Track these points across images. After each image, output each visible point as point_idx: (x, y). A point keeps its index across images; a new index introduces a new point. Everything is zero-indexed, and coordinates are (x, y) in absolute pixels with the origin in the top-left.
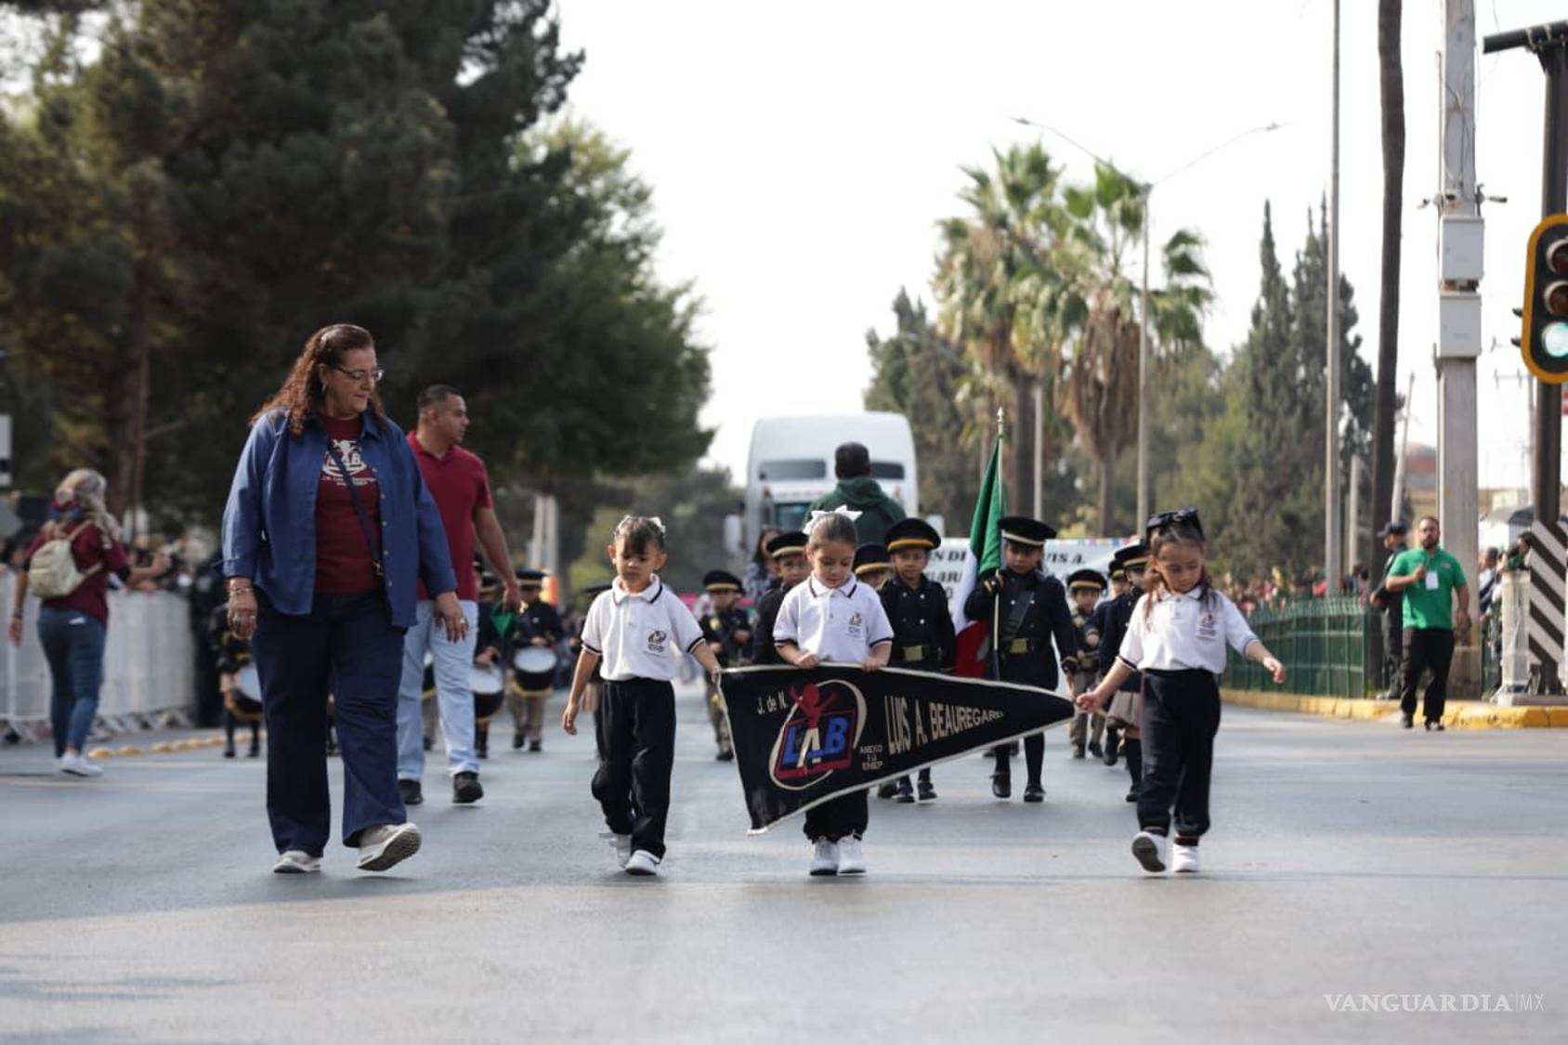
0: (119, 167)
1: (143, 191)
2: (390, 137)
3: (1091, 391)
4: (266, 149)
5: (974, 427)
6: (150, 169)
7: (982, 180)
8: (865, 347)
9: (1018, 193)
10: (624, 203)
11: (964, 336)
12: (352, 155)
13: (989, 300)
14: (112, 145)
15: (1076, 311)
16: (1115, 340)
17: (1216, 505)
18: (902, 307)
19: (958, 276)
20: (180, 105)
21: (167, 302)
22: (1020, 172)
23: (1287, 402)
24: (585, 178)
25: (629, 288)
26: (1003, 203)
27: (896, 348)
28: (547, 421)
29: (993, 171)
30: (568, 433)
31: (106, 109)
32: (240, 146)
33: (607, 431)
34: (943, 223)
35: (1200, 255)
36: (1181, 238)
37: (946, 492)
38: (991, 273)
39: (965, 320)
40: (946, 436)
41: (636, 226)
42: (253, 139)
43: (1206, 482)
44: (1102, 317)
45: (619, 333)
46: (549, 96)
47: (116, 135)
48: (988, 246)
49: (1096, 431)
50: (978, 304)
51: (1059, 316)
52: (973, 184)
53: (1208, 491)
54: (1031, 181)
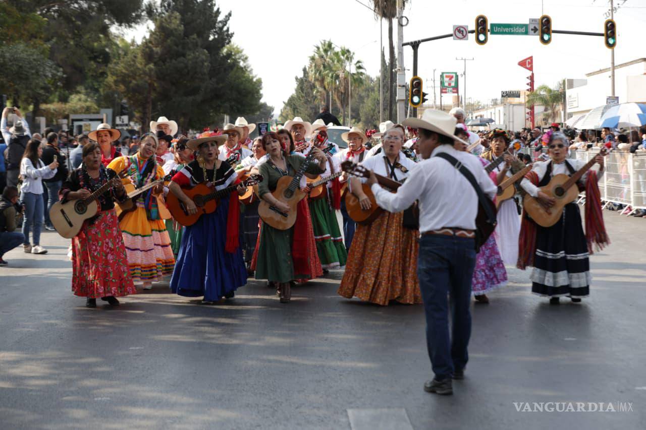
0: (146, 65)
1: (151, 70)
2: (197, 58)
3: (340, 94)
4: (174, 61)
5: (317, 99)
6: (152, 66)
7: (318, 48)
8: (295, 80)
9: (326, 51)
10: (243, 60)
11: (314, 80)
12: (190, 62)
13: (320, 73)
14: (144, 60)
15: (337, 77)
16: (345, 83)
17: (372, 112)
18: (305, 70)
19: (313, 68)
20: (157, 53)
21: (155, 90)
22: (326, 47)
23: (386, 90)
24: (235, 55)
25: (244, 77)
26: (323, 53)
27: (302, 79)
28: (227, 104)
29: (320, 46)
30: (232, 107)
31: (143, 54)
32: (168, 60)
33: (239, 106)
34: (310, 57)
35: (363, 65)
36: (359, 62)
37: (312, 111)
38: (320, 67)
39: (315, 77)
40: (312, 99)
41: (245, 64)
42: (171, 59)
43: (370, 106)
44: (342, 79)
45: (242, 87)
46: (227, 41)
47: (145, 59)
48: (319, 62)
49: (341, 102)
50: (318, 74)
51: (334, 78)
52: (316, 49)
53: (370, 108)
54: (328, 49)
